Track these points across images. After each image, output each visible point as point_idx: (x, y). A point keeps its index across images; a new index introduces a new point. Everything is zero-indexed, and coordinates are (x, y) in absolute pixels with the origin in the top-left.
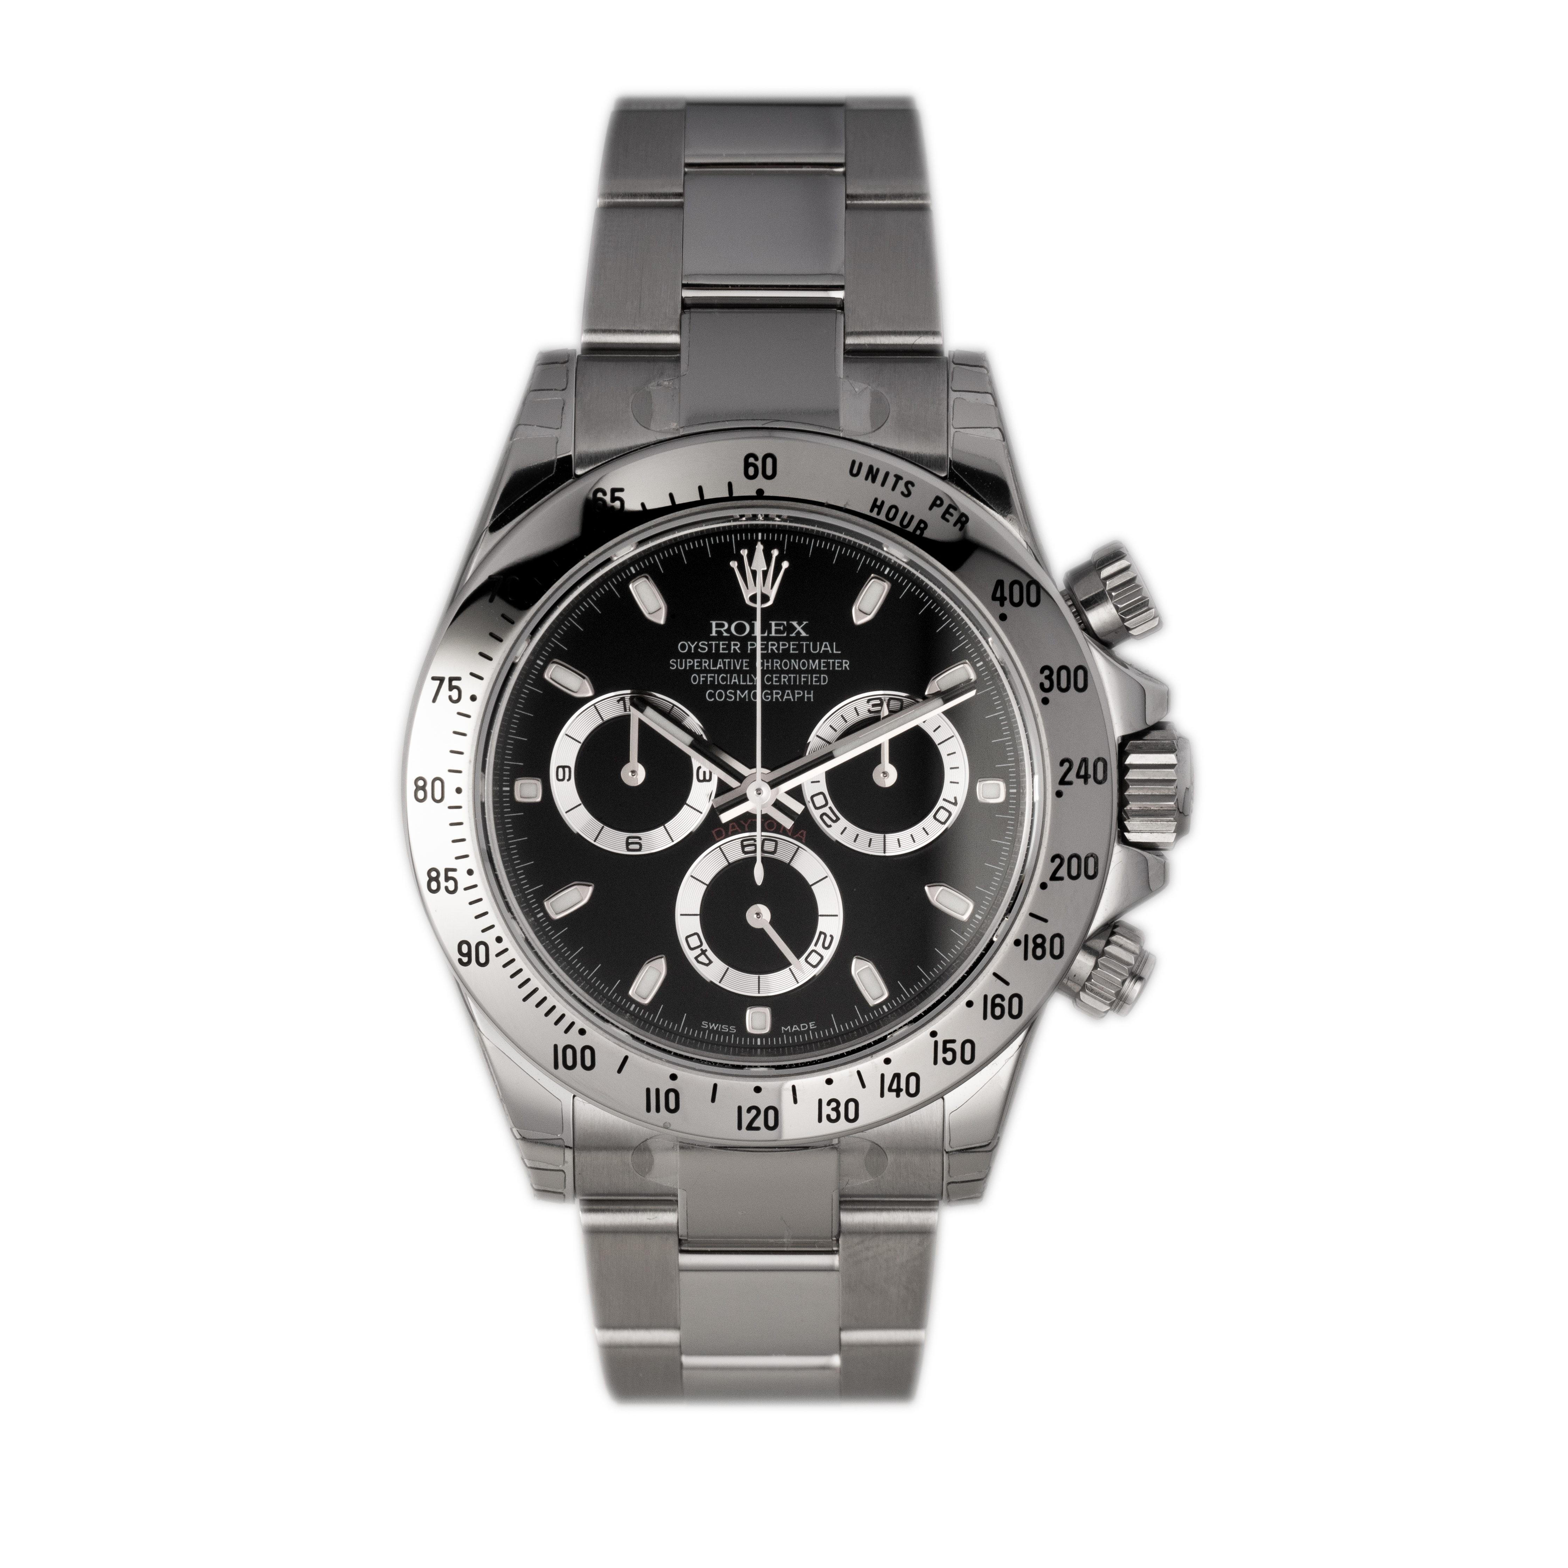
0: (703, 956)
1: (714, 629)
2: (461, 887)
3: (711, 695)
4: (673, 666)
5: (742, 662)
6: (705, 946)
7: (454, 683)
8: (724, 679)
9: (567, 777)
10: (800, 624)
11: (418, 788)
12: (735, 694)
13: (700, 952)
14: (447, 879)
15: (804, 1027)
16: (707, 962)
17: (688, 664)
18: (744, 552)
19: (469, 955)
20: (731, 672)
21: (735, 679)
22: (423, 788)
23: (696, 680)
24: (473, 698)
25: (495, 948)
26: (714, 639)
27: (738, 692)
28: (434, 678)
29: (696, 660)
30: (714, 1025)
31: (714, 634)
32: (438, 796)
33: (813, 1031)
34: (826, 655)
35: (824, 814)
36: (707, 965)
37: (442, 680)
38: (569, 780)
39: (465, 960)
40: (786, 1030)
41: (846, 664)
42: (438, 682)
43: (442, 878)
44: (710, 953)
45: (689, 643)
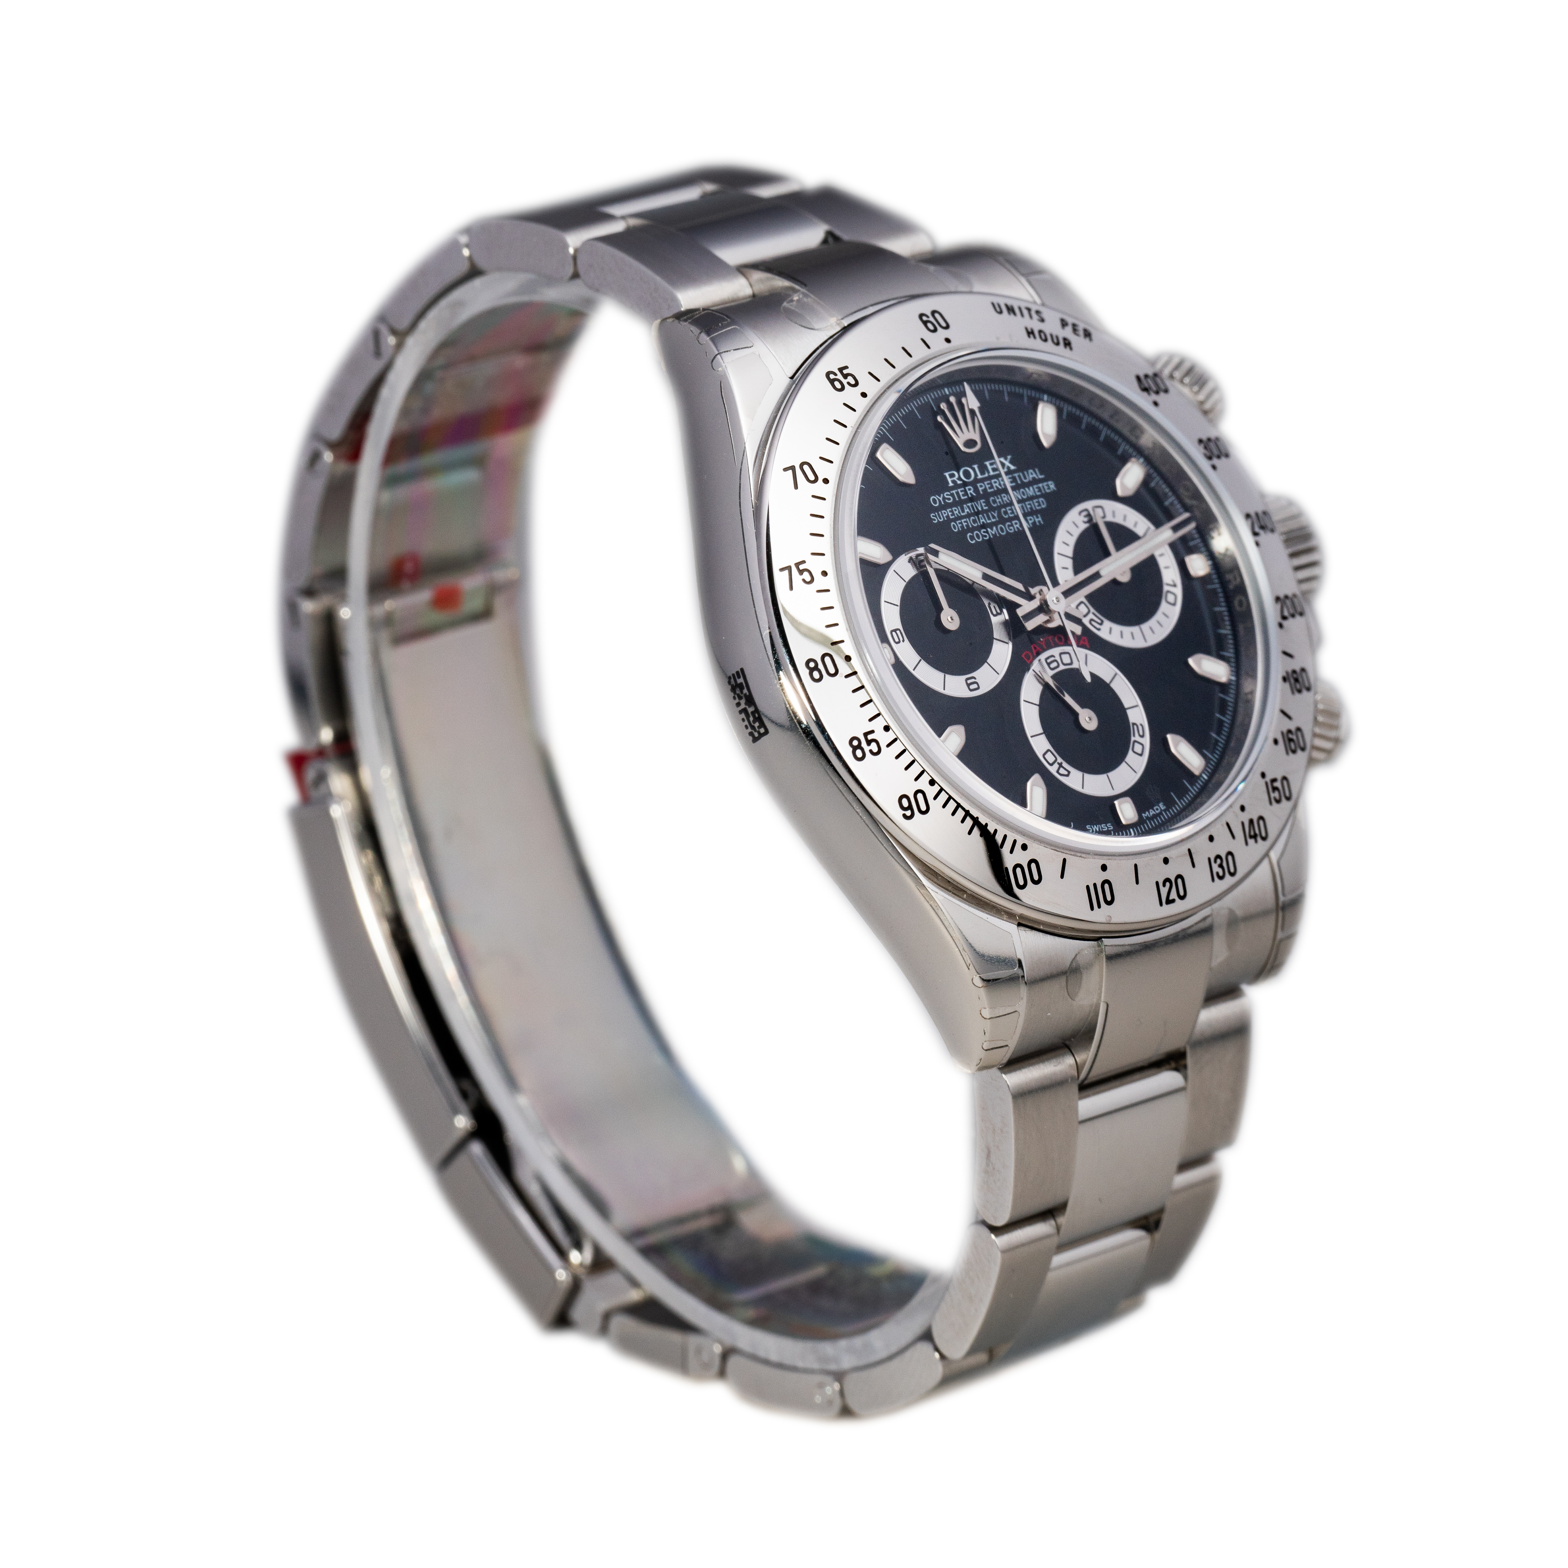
0: (1061, 769)
1: (949, 480)
2: (883, 746)
3: (972, 538)
4: (935, 520)
5: (980, 503)
6: (1060, 760)
7: (801, 567)
8: (974, 521)
9: (901, 639)
10: (1006, 459)
11: (811, 671)
12: (987, 532)
13: (1058, 766)
14: (869, 743)
15: (1157, 809)
16: (1066, 773)
17: (944, 515)
18: (943, 406)
19: (910, 807)
20: (977, 513)
21: (982, 519)
22: (816, 668)
23: (956, 527)
24: (825, 573)
25: (931, 791)
26: (953, 488)
27: (989, 530)
28: (782, 570)
29: (948, 510)
30: (1095, 826)
31: (951, 484)
32: (832, 670)
33: (1165, 810)
34: (1035, 482)
35: (1092, 620)
36: (1067, 775)
37: (789, 568)
38: (903, 641)
39: (908, 813)
40: (1146, 815)
41: (1052, 486)
42: (787, 572)
43: (864, 744)
44: (1065, 765)
45: (937, 496)
